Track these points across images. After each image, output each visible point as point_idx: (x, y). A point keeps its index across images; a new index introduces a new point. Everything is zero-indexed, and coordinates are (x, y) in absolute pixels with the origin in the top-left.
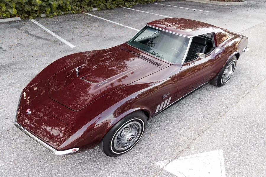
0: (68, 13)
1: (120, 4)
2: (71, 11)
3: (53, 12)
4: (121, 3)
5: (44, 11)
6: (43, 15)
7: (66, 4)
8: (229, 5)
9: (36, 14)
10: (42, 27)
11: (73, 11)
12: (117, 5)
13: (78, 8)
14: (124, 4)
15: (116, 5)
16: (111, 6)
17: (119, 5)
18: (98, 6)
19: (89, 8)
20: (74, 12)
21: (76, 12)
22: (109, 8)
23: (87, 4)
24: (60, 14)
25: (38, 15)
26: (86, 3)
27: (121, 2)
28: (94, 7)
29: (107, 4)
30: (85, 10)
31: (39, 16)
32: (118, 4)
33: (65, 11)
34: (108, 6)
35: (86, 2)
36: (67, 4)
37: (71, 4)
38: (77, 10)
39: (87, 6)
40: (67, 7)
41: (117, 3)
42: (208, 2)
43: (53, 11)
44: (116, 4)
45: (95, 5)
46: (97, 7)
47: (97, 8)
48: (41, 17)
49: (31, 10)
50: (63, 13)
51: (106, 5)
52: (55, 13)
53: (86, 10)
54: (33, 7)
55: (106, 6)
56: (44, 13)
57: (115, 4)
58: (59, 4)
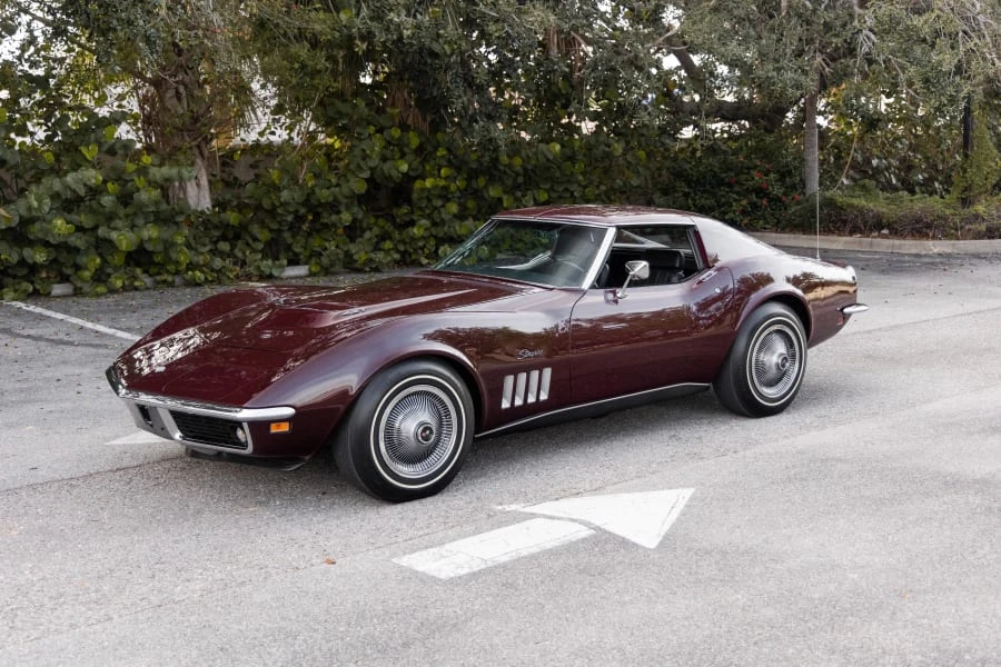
0: (174, 282)
1: (415, 250)
2: (190, 273)
3: (109, 275)
4: (422, 248)
5: (68, 271)
6: (58, 289)
7: (169, 245)
8: (948, 250)
9: (32, 283)
10: (70, 320)
11: (198, 274)
12: (404, 254)
13: (218, 263)
14: (437, 249)
15: (397, 256)
16: (373, 255)
17: (410, 255)
18: (311, 256)
19: (270, 262)
20: (203, 277)
21: (210, 279)
22: (365, 264)
23: (260, 246)
24: (136, 284)
25: (38, 287)
26: (258, 244)
27: (420, 244)
28: (294, 262)
29: (353, 248)
30: (252, 269)
31: (41, 291)
32: (406, 251)
33: (159, 274)
34: (361, 257)
35: (255, 239)
36: (173, 244)
37: (189, 246)
38: (213, 270)
39: (260, 256)
40: (174, 256)
41: (402, 248)
42: (846, 242)
43: (109, 270)
44: (398, 251)
45: (296, 255)
46: (306, 264)
47: (307, 267)
48: (50, 293)
49: (19, 262)
50: (148, 281)
51: (348, 255)
52: (116, 278)
53: (258, 268)
54: (27, 252)
55: (351, 256)
56: (64, 279)
57: (392, 252)
58: (142, 241)
